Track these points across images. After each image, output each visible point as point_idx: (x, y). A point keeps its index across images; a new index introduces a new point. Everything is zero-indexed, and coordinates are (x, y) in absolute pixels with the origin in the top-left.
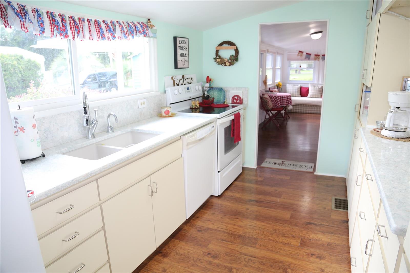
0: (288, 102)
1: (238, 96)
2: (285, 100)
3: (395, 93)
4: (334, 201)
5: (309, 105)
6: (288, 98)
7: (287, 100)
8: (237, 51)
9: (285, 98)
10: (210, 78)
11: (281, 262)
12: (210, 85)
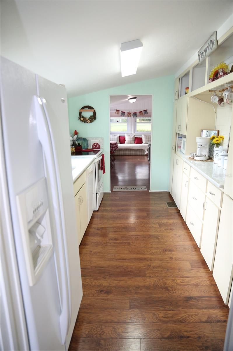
0: (115, 147)
1: (97, 144)
2: (114, 146)
3: (200, 138)
4: (167, 204)
5: (127, 149)
6: (115, 145)
7: (115, 146)
8: (95, 113)
9: (113, 144)
10: (77, 131)
11: (154, 235)
12: (77, 136)
